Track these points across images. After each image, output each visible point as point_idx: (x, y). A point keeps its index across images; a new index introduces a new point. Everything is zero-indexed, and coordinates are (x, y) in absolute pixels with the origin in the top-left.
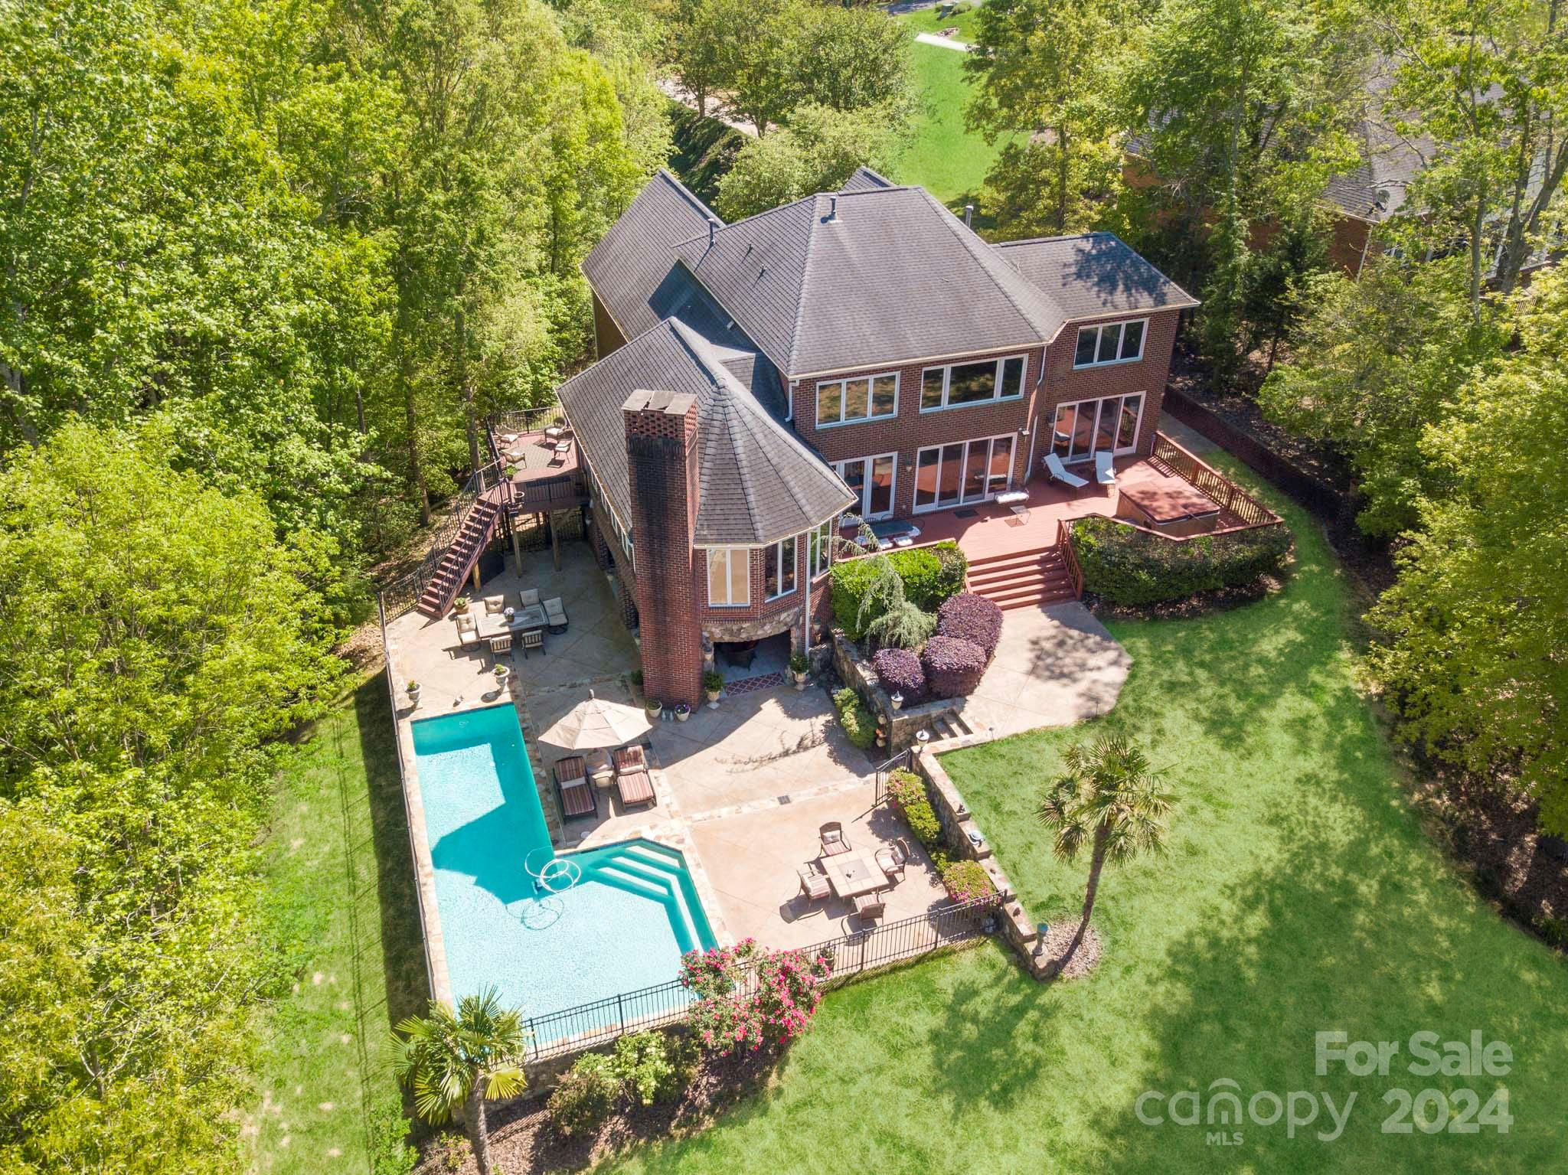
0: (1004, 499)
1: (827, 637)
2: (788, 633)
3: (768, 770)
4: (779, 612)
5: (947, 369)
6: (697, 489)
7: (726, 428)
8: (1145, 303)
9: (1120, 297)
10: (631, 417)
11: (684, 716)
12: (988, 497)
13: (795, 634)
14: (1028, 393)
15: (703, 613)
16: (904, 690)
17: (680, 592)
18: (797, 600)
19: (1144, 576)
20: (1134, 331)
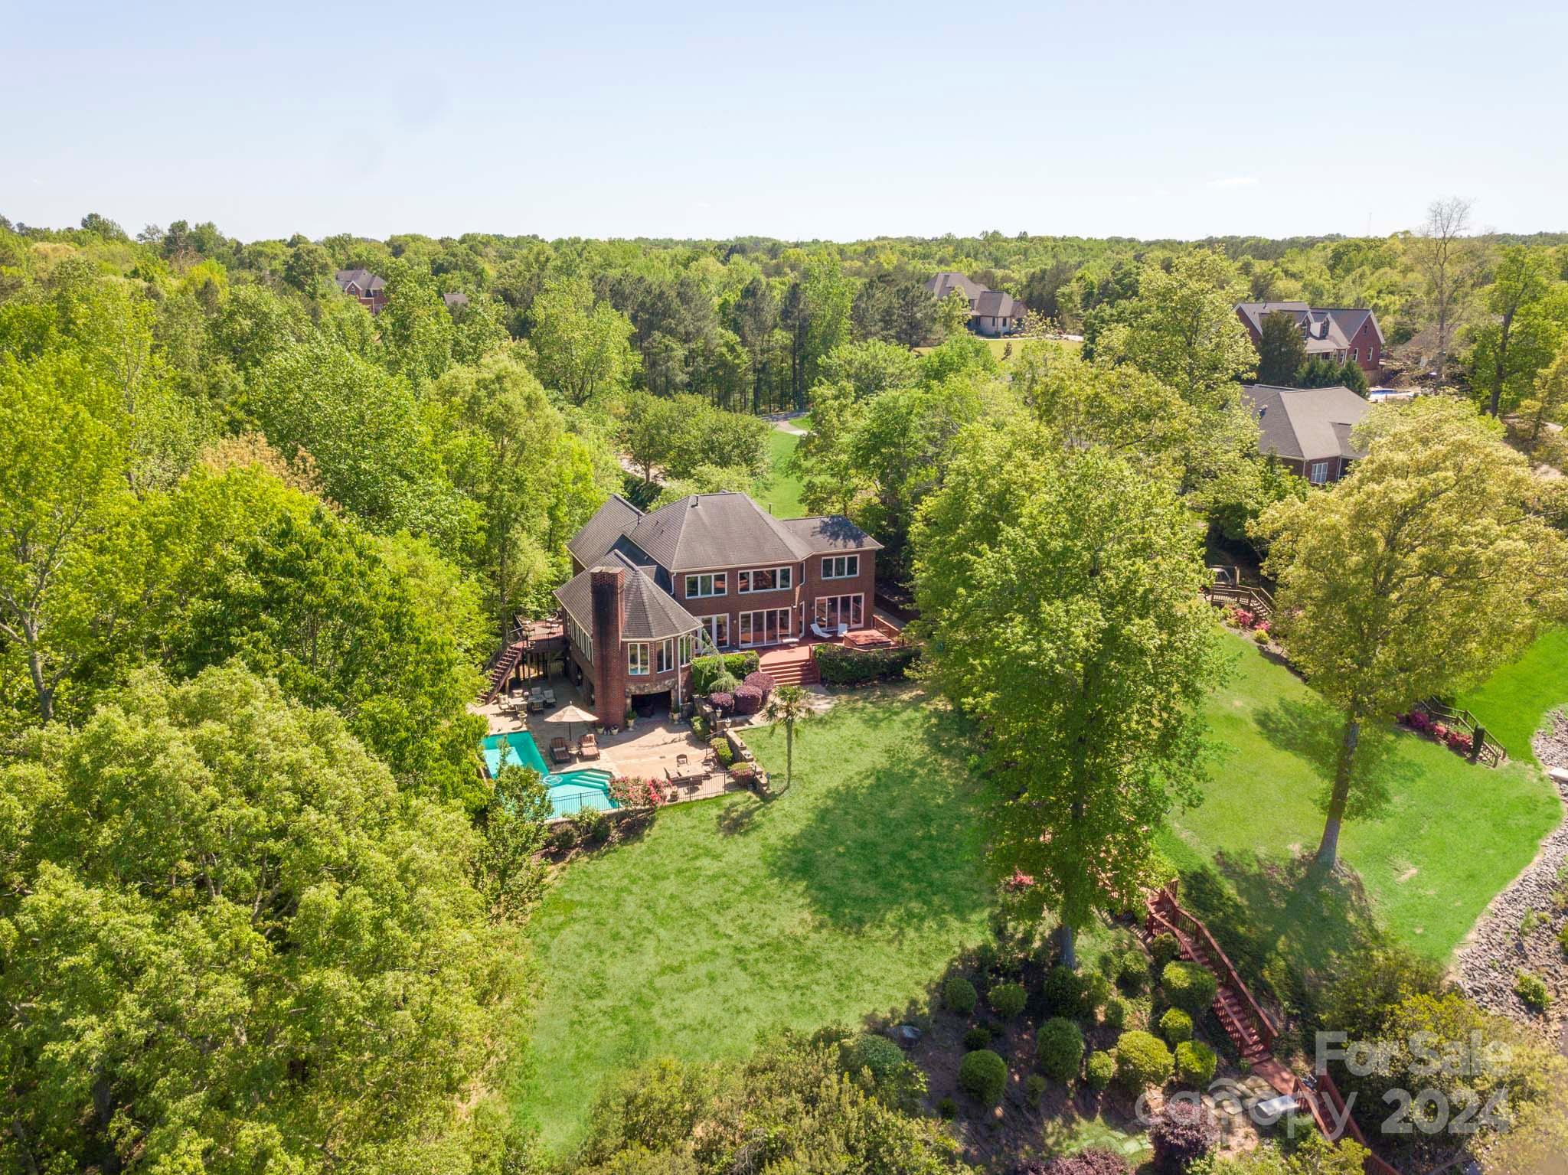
0: (786, 641)
1: (691, 699)
2: (669, 693)
3: (657, 749)
4: (665, 679)
5: (751, 572)
6: (623, 614)
7: (638, 588)
8: (852, 546)
9: (840, 542)
10: (594, 575)
11: (615, 731)
12: (779, 642)
13: (673, 694)
14: (795, 586)
15: (626, 679)
16: (723, 707)
17: (614, 663)
18: (673, 674)
19: (844, 664)
20: (852, 561)
